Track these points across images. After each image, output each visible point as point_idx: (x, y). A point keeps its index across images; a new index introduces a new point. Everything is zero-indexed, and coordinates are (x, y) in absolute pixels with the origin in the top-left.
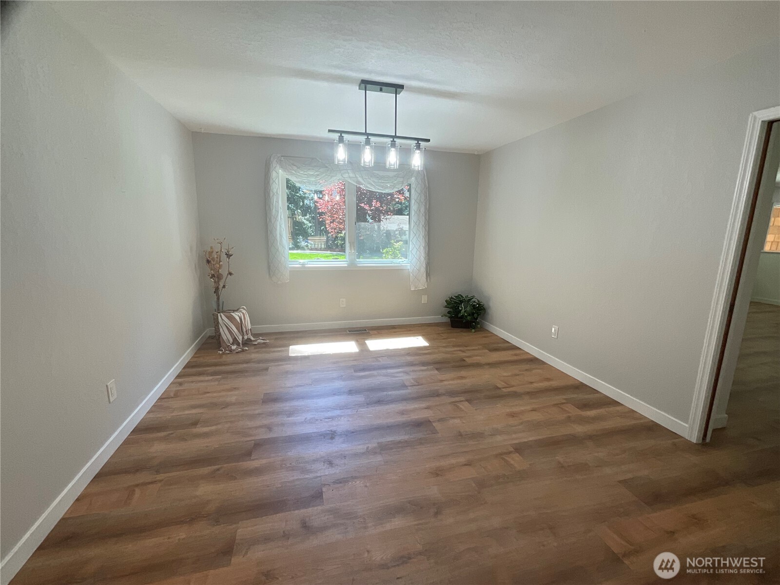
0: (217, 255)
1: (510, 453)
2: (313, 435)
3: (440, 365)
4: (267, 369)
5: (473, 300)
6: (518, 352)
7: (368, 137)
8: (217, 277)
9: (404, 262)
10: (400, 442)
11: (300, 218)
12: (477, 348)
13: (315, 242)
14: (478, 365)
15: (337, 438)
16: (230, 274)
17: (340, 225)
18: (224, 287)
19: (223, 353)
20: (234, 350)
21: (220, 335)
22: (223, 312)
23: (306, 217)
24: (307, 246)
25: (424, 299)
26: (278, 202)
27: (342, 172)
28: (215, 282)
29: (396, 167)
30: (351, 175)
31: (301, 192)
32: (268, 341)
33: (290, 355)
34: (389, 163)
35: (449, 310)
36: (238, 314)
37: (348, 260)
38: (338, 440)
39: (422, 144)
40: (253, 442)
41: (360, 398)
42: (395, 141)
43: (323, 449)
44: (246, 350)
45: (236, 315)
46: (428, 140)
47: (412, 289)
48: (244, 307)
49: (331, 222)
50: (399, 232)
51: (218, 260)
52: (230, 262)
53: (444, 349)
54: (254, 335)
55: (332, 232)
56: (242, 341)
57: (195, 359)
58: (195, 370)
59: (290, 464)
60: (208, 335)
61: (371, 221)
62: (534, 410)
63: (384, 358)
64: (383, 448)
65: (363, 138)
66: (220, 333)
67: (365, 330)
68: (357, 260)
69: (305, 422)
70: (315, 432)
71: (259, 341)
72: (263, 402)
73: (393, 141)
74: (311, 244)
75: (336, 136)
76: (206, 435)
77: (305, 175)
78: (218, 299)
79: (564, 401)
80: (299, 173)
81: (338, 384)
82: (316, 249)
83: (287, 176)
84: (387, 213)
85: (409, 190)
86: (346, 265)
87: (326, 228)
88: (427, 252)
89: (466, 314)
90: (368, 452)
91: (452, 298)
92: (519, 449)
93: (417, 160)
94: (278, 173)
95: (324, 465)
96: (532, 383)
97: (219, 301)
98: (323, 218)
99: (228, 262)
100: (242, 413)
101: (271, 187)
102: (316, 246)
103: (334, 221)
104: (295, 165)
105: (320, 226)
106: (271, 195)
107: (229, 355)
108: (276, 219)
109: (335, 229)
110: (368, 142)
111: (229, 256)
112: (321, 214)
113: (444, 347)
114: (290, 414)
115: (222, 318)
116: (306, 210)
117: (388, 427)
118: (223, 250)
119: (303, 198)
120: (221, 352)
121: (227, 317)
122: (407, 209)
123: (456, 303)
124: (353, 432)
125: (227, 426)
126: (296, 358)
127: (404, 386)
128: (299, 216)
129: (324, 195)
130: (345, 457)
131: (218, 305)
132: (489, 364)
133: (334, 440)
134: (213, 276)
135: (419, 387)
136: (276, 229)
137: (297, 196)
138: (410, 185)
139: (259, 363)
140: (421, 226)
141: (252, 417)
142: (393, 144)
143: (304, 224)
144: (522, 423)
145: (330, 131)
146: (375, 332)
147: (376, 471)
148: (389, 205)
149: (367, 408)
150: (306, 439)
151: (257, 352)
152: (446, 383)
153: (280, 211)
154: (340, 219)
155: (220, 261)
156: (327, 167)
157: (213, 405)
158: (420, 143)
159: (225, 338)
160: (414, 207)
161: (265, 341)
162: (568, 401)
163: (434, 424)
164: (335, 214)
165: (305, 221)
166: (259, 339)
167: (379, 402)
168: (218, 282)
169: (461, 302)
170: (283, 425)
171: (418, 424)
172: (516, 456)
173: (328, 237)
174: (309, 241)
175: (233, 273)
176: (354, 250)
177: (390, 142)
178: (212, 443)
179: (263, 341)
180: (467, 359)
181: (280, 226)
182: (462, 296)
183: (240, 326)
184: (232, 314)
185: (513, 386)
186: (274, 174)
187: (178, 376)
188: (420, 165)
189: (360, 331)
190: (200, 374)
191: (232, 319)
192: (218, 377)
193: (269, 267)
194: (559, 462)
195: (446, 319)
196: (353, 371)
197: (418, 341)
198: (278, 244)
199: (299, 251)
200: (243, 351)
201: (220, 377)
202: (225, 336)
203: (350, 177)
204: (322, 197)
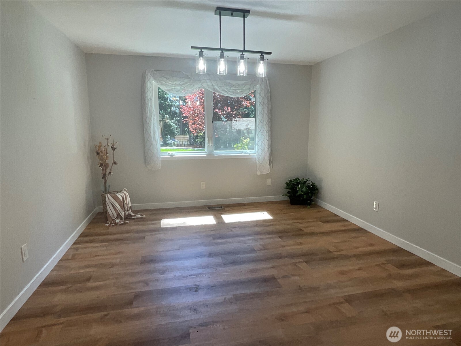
0: (104, 148)
1: (342, 303)
2: (181, 289)
3: (282, 234)
4: (144, 237)
5: (308, 182)
6: (346, 223)
7: (222, 52)
8: (104, 165)
9: (252, 152)
10: (251, 294)
11: (168, 121)
12: (311, 220)
13: (180, 140)
14: (313, 234)
15: (200, 291)
16: (115, 163)
17: (200, 126)
18: (110, 173)
19: (110, 226)
20: (118, 223)
21: (107, 211)
22: (110, 193)
23: (173, 121)
24: (174, 143)
25: (268, 182)
26: (152, 106)
27: (202, 82)
28: (103, 169)
29: (245, 75)
30: (209, 84)
31: (169, 101)
32: (144, 216)
33: (162, 227)
34: (240, 71)
35: (288, 190)
36: (122, 194)
37: (207, 151)
38: (201, 293)
39: (265, 56)
40: (134, 294)
41: (218, 260)
42: (244, 55)
43: (189, 299)
44: (128, 223)
45: (119, 196)
46: (270, 53)
47: (258, 174)
48: (126, 189)
49: (193, 124)
50: (247, 132)
51: (106, 152)
52: (114, 154)
53: (285, 222)
54: (134, 212)
55: (193, 131)
56: (124, 216)
57: (88, 231)
58: (88, 239)
59: (163, 311)
60: (98, 211)
61: (225, 120)
62: (360, 269)
63: (236, 229)
64: (237, 299)
65: (218, 53)
66: (107, 210)
67: (221, 207)
68: (214, 151)
69: (175, 278)
70: (183, 287)
71: (137, 216)
72: (141, 263)
73: (242, 54)
74: (177, 142)
75: (198, 51)
76: (97, 288)
77: (173, 84)
78: (105, 183)
79: (385, 262)
80: (168, 83)
81: (200, 249)
82: (181, 146)
83: (158, 85)
84: (236, 116)
85: (255, 96)
86: (206, 155)
87: (189, 129)
88: (270, 144)
89: (302, 194)
90: (225, 302)
91: (291, 181)
92: (349, 300)
93: (261, 69)
94: (152, 84)
95: (190, 312)
96: (357, 248)
97: (106, 185)
98: (186, 121)
99: (113, 154)
100: (125, 271)
101: (147, 95)
102: (181, 143)
103: (195, 123)
104: (164, 77)
105: (184, 127)
106: (146, 101)
107: (114, 227)
108: (150, 120)
109: (196, 129)
110: (222, 56)
111: (114, 149)
112: (185, 117)
113: (285, 220)
114: (163, 272)
115: (109, 198)
116: (173, 115)
117: (241, 282)
118: (109, 145)
119: (171, 106)
120: (107, 225)
121: (112, 197)
122: (253, 113)
123: (294, 184)
124: (213, 286)
125: (113, 281)
126: (167, 229)
127: (253, 251)
128: (167, 119)
129: (187, 102)
130: (207, 306)
131: (105, 188)
132: (322, 233)
133: (198, 292)
134: (101, 165)
135: (265, 251)
136: (150, 127)
137: (166, 104)
138: (255, 91)
139: (137, 233)
140: (265, 123)
141: (132, 275)
142: (242, 57)
143: (171, 126)
144: (350, 280)
145: (192, 47)
146: (229, 208)
147: (233, 317)
148: (238, 110)
149: (224, 267)
150: (176, 291)
151: (136, 225)
152: (286, 248)
153: (154, 113)
154: (200, 121)
155: (107, 153)
156: (190, 78)
157: (102, 266)
158: (263, 56)
159: (111, 213)
160: (259, 108)
161: (143, 216)
162: (388, 262)
163: (278, 280)
164: (196, 118)
165: (172, 124)
166: (138, 214)
167: (234, 263)
168: (105, 169)
169: (298, 184)
170: (157, 280)
171: (266, 280)
172: (347, 305)
173: (190, 137)
174: (176, 140)
175: (117, 162)
176: (212, 143)
177: (240, 55)
178: (101, 295)
179: (140, 216)
180: (304, 229)
181: (153, 125)
182: (299, 179)
183: (122, 204)
184: (116, 194)
185: (342, 250)
186: (148, 85)
187: (75, 244)
188: (263, 73)
189: (217, 207)
190: (91, 242)
191: (116, 199)
192: (106, 244)
193: (145, 158)
194: (383, 311)
195: (286, 198)
196: (212, 239)
197: (264, 216)
198: (152, 139)
199: (168, 148)
200: (125, 223)
201: (107, 244)
202: (111, 211)
203: (208, 85)
204: (185, 105)
